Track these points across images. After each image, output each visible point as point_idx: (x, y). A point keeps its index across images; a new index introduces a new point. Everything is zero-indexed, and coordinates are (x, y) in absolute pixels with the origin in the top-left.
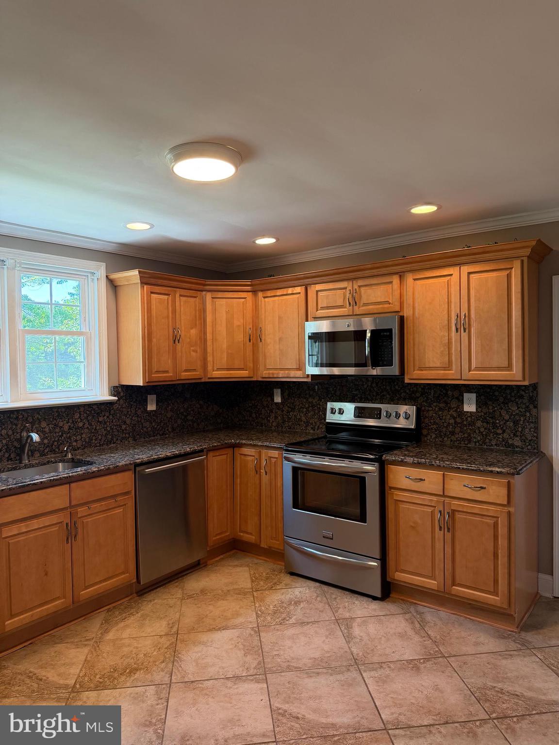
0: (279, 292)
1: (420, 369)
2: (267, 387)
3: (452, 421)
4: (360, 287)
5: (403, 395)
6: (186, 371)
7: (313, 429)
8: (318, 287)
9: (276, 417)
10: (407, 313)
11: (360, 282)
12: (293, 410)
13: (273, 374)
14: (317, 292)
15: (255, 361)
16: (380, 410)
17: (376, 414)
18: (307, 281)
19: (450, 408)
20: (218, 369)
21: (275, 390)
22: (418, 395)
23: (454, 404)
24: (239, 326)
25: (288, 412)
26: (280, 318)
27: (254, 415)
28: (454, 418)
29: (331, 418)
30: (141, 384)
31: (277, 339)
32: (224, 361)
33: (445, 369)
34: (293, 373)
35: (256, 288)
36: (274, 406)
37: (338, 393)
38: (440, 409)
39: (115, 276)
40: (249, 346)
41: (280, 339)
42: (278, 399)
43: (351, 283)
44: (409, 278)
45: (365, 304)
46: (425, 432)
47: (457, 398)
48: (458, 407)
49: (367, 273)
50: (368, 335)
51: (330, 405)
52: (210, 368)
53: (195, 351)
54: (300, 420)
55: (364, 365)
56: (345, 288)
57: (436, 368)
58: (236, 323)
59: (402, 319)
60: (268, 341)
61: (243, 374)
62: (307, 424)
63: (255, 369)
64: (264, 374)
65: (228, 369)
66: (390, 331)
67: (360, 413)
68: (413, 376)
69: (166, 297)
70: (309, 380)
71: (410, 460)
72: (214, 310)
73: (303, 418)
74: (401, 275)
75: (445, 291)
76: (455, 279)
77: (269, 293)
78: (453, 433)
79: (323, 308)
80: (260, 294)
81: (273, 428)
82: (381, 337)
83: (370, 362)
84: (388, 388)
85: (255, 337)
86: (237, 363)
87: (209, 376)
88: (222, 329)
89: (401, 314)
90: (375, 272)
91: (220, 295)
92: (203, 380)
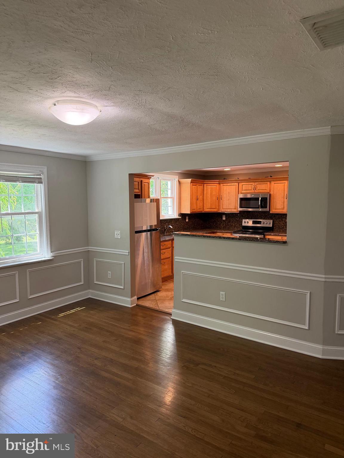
0: (229, 184)
1: (275, 209)
2: (221, 214)
3: (283, 224)
4: (257, 184)
5: (268, 217)
6: (199, 209)
7: (237, 228)
8: (243, 184)
9: (223, 225)
10: (271, 193)
11: (257, 183)
12: (230, 222)
13: (226, 210)
14: (242, 185)
15: (219, 206)
16: (261, 221)
17: (259, 223)
18: (239, 181)
19: (283, 221)
20: (207, 209)
21: (223, 216)
22: (273, 217)
23: (284, 219)
24: (214, 195)
25: (228, 223)
26: (229, 192)
27: (215, 224)
28: (284, 223)
29: (244, 224)
30: (189, 213)
31: (228, 199)
32: (209, 206)
33: (282, 209)
34: (233, 210)
35: (220, 182)
36: (222, 221)
37: (246, 217)
38: (280, 221)
39: (180, 180)
40: (217, 201)
41: (229, 199)
42: (224, 218)
43: (254, 183)
44: (273, 183)
45: (258, 190)
46: (274, 228)
47: (285, 218)
48: (285, 220)
49: (259, 180)
50: (260, 199)
51: (244, 220)
52: (205, 208)
53: (201, 203)
54: (232, 225)
55: (258, 208)
56: (252, 184)
57: (280, 209)
58: (213, 194)
59: (270, 195)
60: (224, 199)
61: (215, 210)
62: (235, 226)
63: (219, 209)
64: (222, 210)
65: (210, 209)
66: (266, 198)
67: (254, 222)
68: (273, 211)
69: (195, 186)
70: (239, 212)
71: (272, 234)
72: (207, 190)
73: (233, 225)
74: (270, 182)
75: (283, 187)
76: (286, 184)
77: (225, 184)
78: (283, 228)
79: (244, 190)
80: (222, 185)
81: (222, 228)
82: (264, 200)
83: (260, 207)
84: (263, 215)
85: (219, 199)
86: (213, 207)
87: (204, 211)
88: (209, 195)
89: (270, 193)
90: (262, 180)
91: (209, 185)
92: (202, 212)
